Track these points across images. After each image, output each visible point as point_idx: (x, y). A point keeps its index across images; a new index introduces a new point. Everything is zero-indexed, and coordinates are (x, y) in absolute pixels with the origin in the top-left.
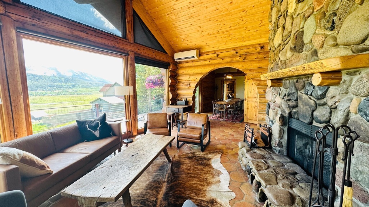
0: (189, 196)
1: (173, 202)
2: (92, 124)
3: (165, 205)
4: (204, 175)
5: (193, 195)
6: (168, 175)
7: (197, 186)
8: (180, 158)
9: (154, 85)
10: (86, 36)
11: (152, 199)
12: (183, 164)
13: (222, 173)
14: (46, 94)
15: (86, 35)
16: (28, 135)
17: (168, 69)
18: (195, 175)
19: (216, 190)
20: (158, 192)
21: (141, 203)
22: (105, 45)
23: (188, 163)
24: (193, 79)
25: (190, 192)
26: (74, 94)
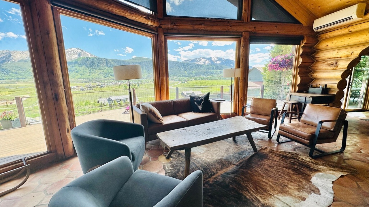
0: (248, 188)
1: (227, 183)
2: (198, 100)
3: (219, 180)
4: (286, 181)
5: (252, 189)
6: (243, 161)
7: (265, 185)
8: (271, 153)
9: (279, 66)
10: (203, 28)
11: (214, 171)
12: (269, 159)
13: (320, 194)
14: (204, 79)
15: (203, 26)
16: (167, 99)
17: (300, 44)
18: (274, 176)
19: (287, 203)
20: (222, 168)
21: (203, 168)
22: (219, 32)
23: (276, 161)
24: (344, 55)
25: (252, 185)
26: (221, 79)
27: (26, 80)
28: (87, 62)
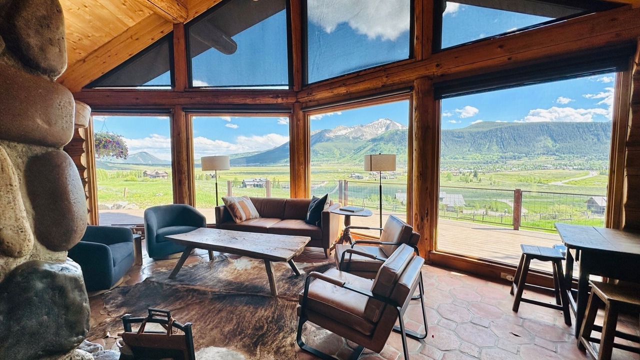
27: (329, 162)
28: (396, 137)
